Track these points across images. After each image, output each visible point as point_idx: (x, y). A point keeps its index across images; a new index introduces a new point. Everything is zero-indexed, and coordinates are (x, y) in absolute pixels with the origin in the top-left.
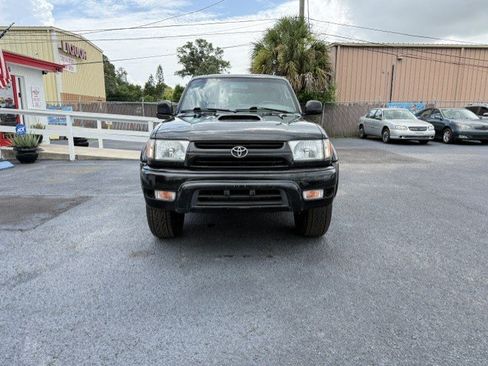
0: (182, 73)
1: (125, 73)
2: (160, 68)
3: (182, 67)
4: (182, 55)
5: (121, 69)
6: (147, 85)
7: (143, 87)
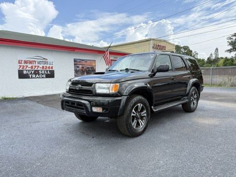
0: (230, 51)
1: (197, 54)
2: (217, 49)
3: (230, 47)
4: (230, 41)
5: (195, 52)
6: (208, 59)
7: (206, 60)
